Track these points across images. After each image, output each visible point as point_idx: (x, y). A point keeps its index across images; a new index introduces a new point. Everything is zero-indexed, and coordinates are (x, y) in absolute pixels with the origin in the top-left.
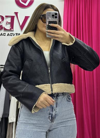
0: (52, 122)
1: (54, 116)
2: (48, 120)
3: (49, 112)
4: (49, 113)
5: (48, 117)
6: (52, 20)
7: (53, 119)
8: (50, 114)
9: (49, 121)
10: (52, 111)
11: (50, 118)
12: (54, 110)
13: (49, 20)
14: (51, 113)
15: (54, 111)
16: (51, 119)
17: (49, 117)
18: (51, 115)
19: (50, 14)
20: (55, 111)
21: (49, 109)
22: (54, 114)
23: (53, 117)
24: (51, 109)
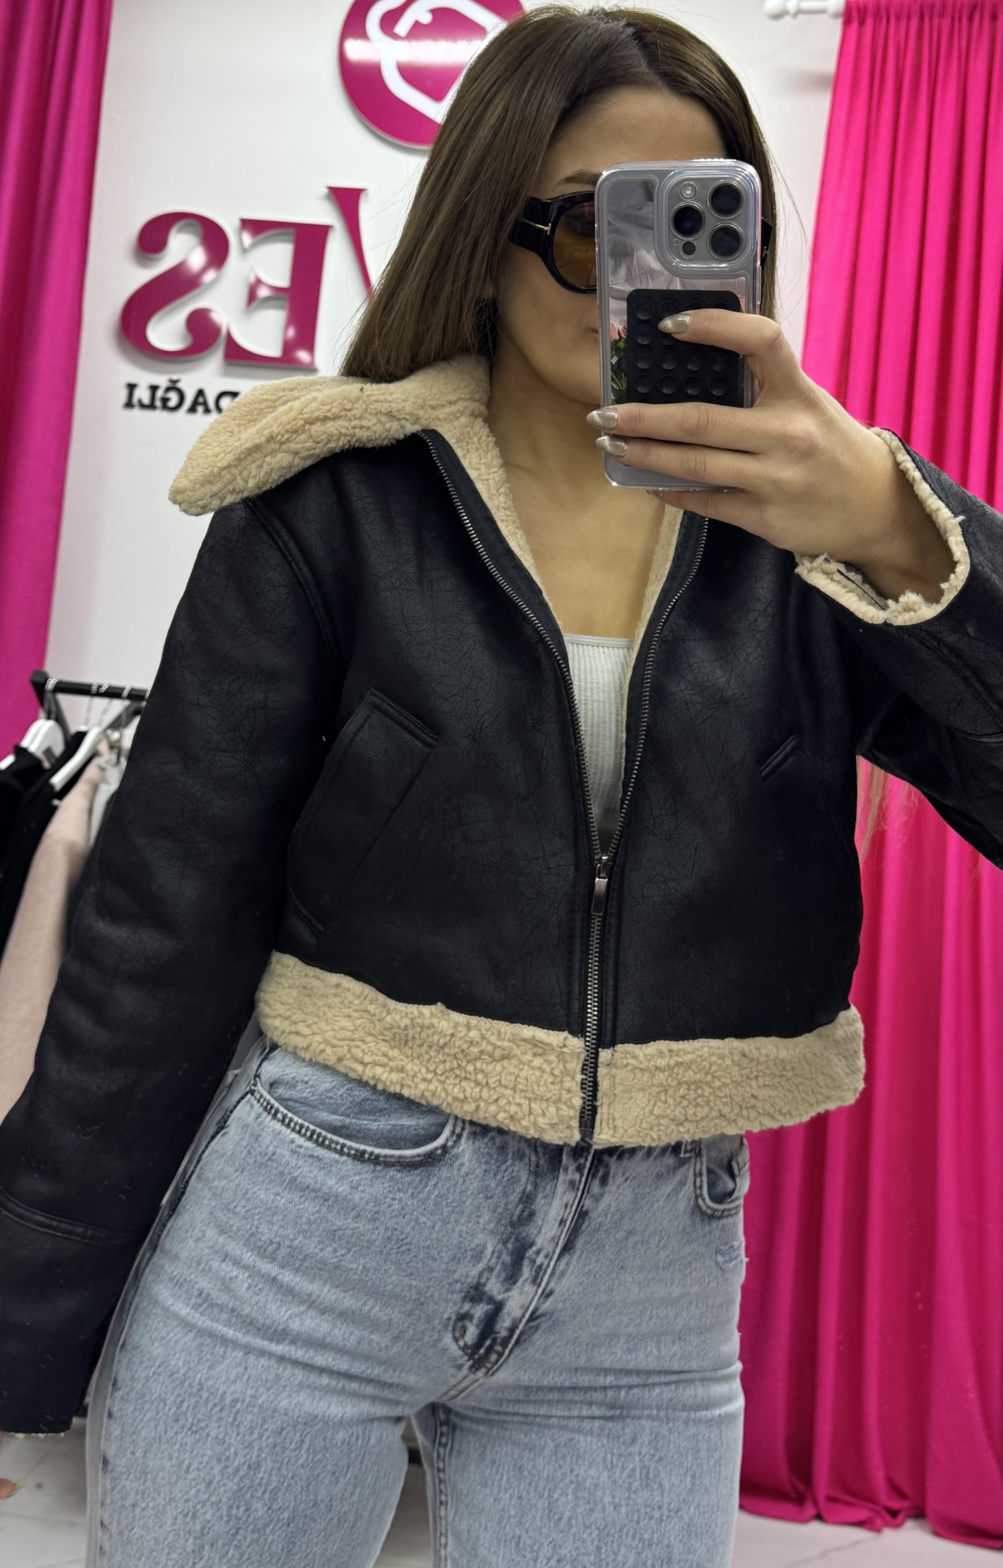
0: (476, 1366)
1: (512, 1330)
2: (448, 1339)
3: (475, 1271)
4: (471, 1280)
5: (450, 1311)
6: (675, 272)
7: (490, 1350)
8: (476, 1294)
9: (444, 1350)
10: (512, 1277)
11: (472, 1333)
12: (527, 1271)
13: (629, 279)
14: (494, 1287)
15: (529, 1288)
16: (478, 1345)
17: (463, 1317)
18: (480, 1311)
19: (650, 197)
20: (536, 1280)
21: (484, 1247)
22: (518, 1313)
23: (504, 1333)
24: (507, 1258)
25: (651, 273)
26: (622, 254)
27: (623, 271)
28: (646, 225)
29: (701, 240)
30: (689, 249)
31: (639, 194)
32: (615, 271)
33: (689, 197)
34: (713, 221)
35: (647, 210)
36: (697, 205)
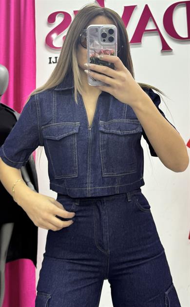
25: (97, 45)
26: (92, 41)
27: (92, 44)
28: (96, 36)
29: (107, 39)
30: (104, 41)
31: (95, 31)
32: (91, 44)
33: (104, 31)
34: (109, 36)
35: (96, 34)
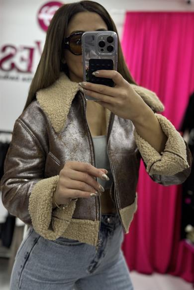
2: (87, 271)
3: (93, 258)
5: (88, 266)
13: (89, 57)
19: (94, 39)
36: (104, 41)
